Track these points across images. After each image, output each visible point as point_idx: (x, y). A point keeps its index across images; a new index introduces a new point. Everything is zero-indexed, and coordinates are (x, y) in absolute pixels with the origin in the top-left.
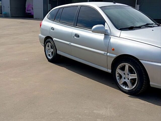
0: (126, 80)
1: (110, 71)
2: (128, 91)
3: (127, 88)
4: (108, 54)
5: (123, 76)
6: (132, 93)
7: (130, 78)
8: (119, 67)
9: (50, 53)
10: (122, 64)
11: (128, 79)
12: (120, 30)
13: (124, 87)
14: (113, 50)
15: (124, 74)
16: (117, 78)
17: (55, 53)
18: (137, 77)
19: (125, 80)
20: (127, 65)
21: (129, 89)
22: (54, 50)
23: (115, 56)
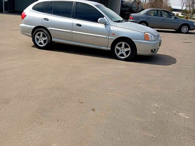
0: (123, 52)
1: (109, 49)
2: (124, 59)
3: (123, 58)
4: (110, 37)
5: (121, 50)
6: (126, 60)
7: (125, 51)
8: (117, 45)
9: (42, 42)
10: (120, 43)
11: (124, 52)
12: (115, 22)
13: (121, 57)
14: (113, 34)
15: (121, 49)
16: (116, 52)
17: (50, 41)
18: (130, 50)
19: (121, 53)
20: (123, 43)
21: (124, 57)
22: (48, 38)
23: (115, 38)
